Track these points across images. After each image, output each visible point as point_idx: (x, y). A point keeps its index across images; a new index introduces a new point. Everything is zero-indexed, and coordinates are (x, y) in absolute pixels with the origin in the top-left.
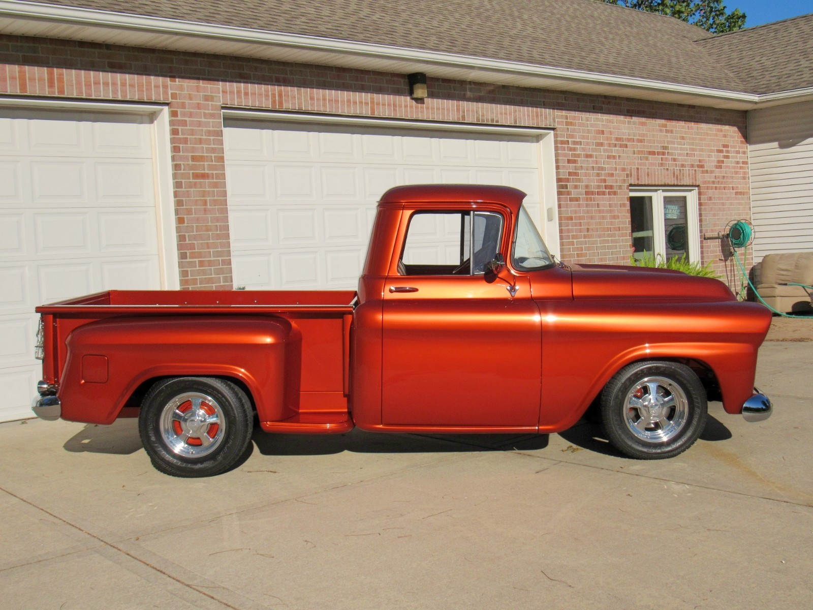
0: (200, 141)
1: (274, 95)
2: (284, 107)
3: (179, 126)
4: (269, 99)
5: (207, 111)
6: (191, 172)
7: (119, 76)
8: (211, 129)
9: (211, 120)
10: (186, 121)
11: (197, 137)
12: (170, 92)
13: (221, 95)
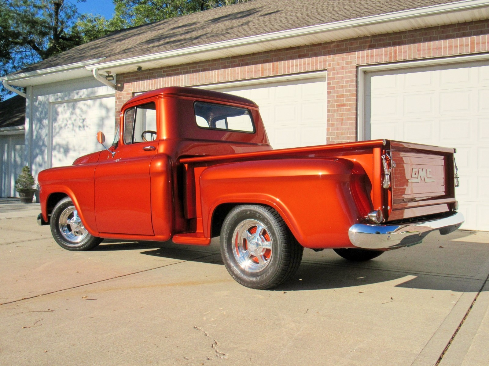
0: (342, 87)
1: (391, 54)
2: (398, 59)
3: (331, 80)
4: (387, 56)
5: (347, 70)
6: (336, 104)
7: (302, 60)
8: (349, 79)
9: (349, 75)
10: (335, 77)
11: (340, 85)
12: (327, 63)
13: (356, 60)
